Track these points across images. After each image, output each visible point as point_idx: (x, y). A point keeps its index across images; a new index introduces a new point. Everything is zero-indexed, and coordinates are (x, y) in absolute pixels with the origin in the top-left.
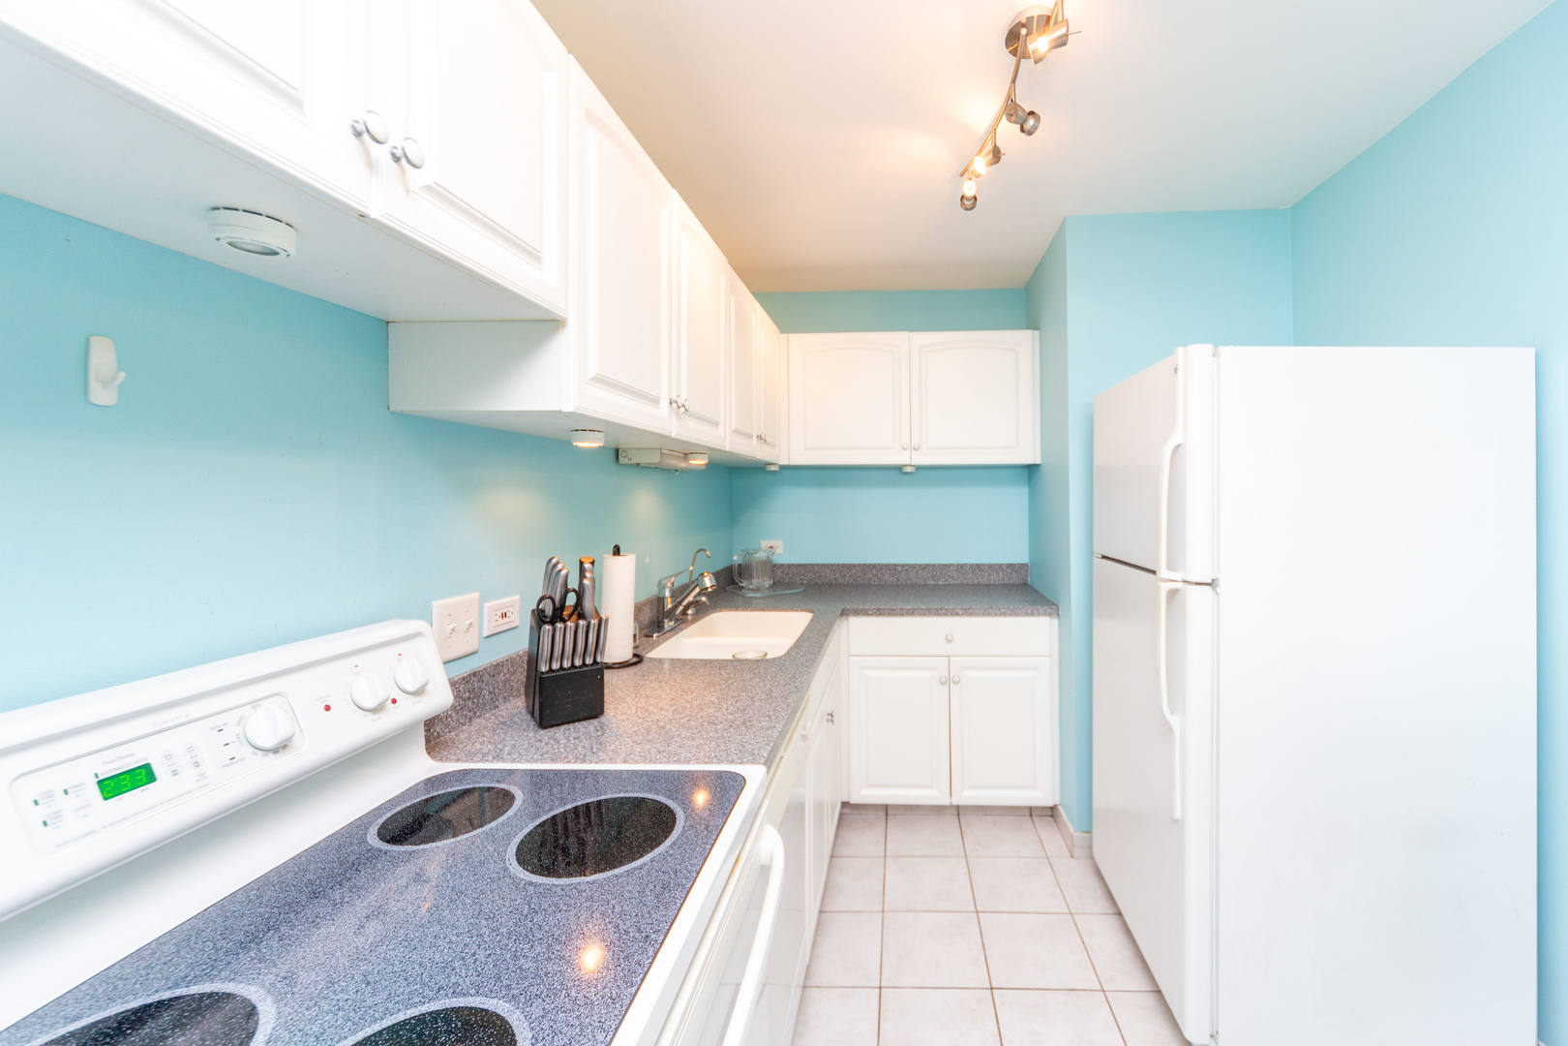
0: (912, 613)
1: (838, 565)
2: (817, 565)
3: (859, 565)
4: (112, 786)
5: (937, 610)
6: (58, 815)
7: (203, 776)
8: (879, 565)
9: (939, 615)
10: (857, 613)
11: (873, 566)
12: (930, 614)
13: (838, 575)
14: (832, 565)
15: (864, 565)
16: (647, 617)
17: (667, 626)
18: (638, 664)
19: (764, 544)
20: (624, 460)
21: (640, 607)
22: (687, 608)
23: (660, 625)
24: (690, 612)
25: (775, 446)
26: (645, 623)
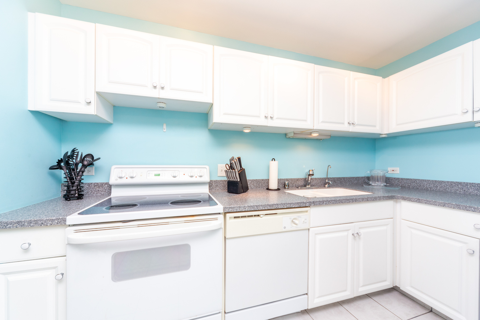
1: (432, 181)
2: (419, 180)
10: (404, 199)
16: (302, 183)
17: (307, 186)
18: (279, 191)
19: (390, 169)
20: (287, 137)
21: (298, 180)
22: (326, 185)
23: (305, 186)
24: (326, 186)
25: (375, 126)
26: (301, 185)
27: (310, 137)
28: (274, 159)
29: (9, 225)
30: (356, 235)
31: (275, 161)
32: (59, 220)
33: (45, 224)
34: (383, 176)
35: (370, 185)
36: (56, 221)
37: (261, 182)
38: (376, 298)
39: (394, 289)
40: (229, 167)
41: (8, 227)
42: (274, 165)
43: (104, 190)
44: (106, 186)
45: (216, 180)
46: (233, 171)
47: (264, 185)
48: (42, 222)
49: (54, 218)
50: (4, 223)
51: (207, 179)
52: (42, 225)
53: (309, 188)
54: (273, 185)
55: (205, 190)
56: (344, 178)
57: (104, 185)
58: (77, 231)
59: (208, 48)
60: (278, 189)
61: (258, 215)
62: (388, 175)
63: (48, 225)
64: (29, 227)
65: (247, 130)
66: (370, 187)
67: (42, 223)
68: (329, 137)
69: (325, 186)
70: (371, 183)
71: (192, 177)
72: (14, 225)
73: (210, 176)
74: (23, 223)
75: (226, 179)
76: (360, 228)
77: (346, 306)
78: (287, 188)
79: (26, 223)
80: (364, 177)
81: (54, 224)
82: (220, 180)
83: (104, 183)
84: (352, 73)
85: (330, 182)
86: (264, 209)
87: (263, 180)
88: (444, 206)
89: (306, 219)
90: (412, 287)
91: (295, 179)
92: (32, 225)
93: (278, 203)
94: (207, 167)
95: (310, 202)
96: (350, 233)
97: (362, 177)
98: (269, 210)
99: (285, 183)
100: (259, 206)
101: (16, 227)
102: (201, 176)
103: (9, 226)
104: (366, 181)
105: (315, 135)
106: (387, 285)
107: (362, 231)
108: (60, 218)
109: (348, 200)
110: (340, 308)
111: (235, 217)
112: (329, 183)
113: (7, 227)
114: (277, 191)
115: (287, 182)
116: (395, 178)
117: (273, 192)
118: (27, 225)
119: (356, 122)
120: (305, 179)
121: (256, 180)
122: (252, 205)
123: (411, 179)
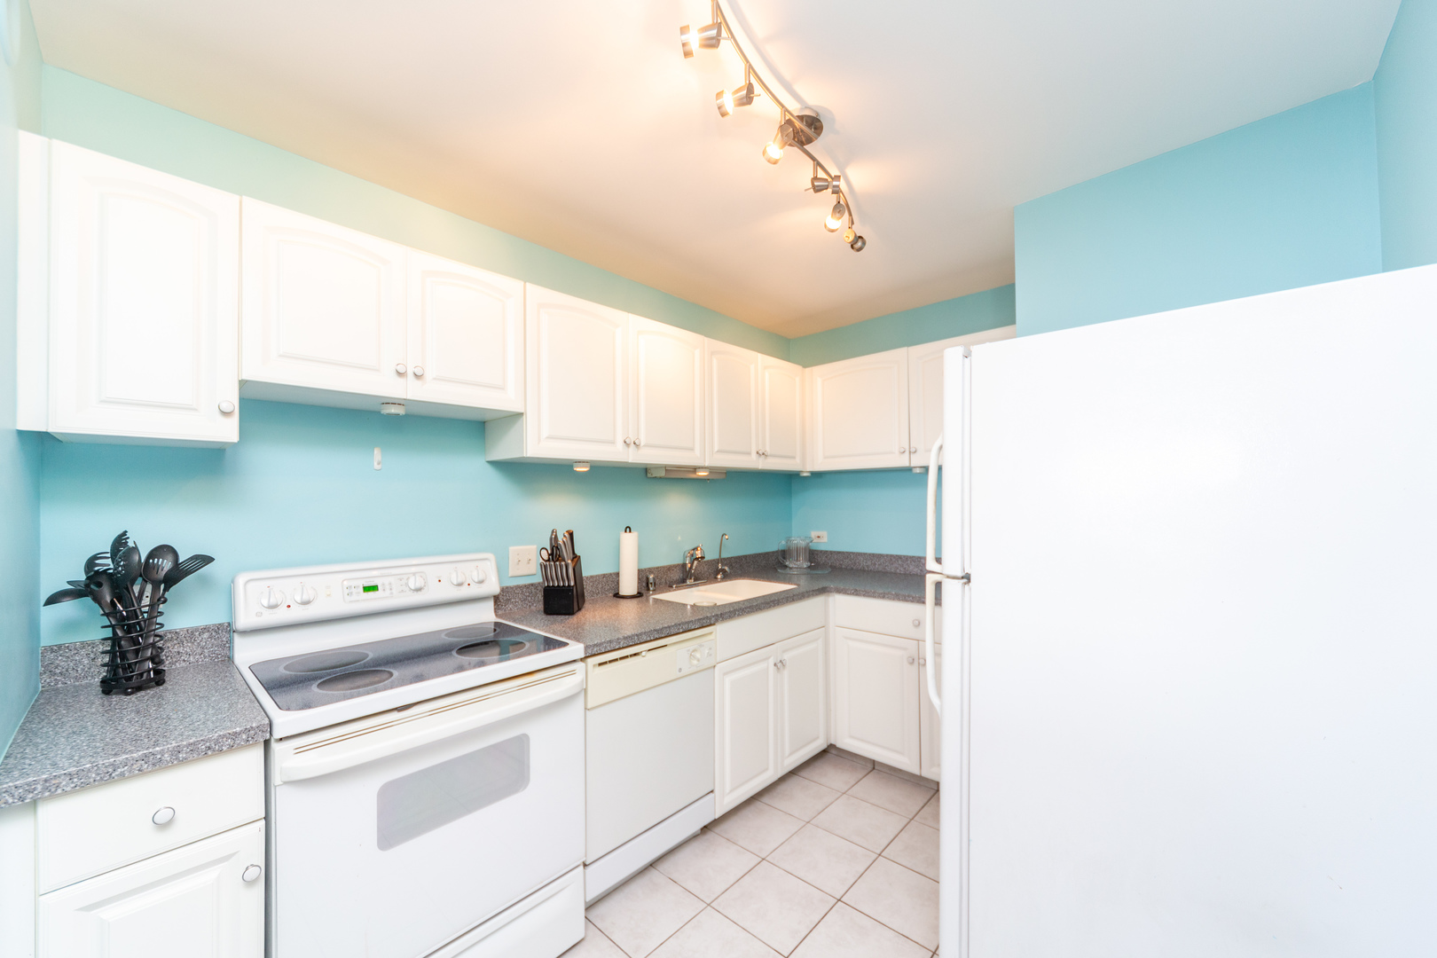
0: (883, 596)
1: (870, 554)
2: (853, 553)
3: (887, 555)
4: (367, 589)
5: (905, 596)
6: (351, 593)
7: (392, 593)
8: (904, 556)
9: (907, 601)
10: (839, 591)
11: (899, 557)
12: (899, 599)
13: (869, 563)
14: (865, 554)
15: (891, 556)
16: (676, 575)
17: (688, 582)
18: (640, 599)
19: (814, 534)
20: (649, 475)
21: (669, 568)
22: (717, 574)
23: (684, 581)
24: (719, 577)
25: (794, 458)
26: (675, 578)
27: (693, 476)
28: (628, 529)
29: (119, 768)
30: (779, 665)
31: (630, 531)
32: (252, 732)
33: (217, 747)
34: (805, 549)
35: (786, 566)
36: (244, 737)
37: (602, 581)
38: (805, 773)
39: (828, 753)
40: (549, 555)
41: (117, 773)
42: (629, 542)
43: (199, 650)
44: (206, 635)
45: (507, 588)
46: (558, 563)
47: (607, 587)
48: (208, 744)
49: (238, 729)
50: (106, 767)
51: (493, 587)
52: (210, 752)
53: (691, 586)
54: (629, 585)
55: (485, 615)
56: (745, 557)
57: (197, 633)
58: (299, 751)
59: (513, 286)
60: (639, 595)
61: (635, 655)
62: (814, 547)
63: (225, 748)
64: (175, 762)
65: (581, 467)
66: (788, 571)
67: (209, 748)
68: (724, 476)
69: (717, 578)
70: (787, 563)
71: (460, 585)
72: (135, 766)
73: (500, 578)
74: (159, 757)
75: (538, 579)
76: (784, 651)
77: (766, 799)
78: (651, 589)
79: (166, 756)
80: (777, 552)
81: (238, 744)
82: (515, 584)
83: (196, 629)
84: (760, 356)
85: (726, 568)
86: (648, 639)
87: (604, 576)
88: (883, 597)
89: (710, 649)
90: (852, 737)
91: (664, 567)
92: (183, 758)
93: (670, 624)
94: (490, 556)
95: (717, 615)
96: (771, 662)
97: (773, 552)
98: (657, 639)
99: (648, 579)
100: (641, 634)
101: (139, 770)
102: (481, 582)
103: (119, 770)
104: (781, 558)
105: (702, 474)
106: (818, 746)
107: (786, 657)
108: (254, 725)
109: (768, 603)
110: (758, 804)
111: (600, 664)
112: (724, 571)
113: (113, 775)
114: (638, 599)
115: (651, 577)
116: (821, 551)
117: (628, 601)
118: (169, 759)
119: (768, 450)
120: (684, 565)
121: (591, 577)
122: (629, 633)
123: (843, 553)
